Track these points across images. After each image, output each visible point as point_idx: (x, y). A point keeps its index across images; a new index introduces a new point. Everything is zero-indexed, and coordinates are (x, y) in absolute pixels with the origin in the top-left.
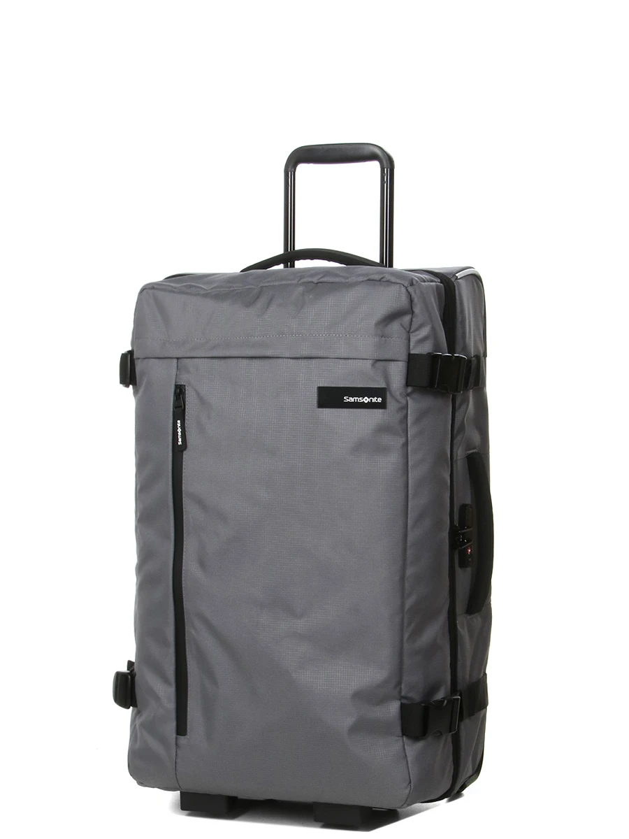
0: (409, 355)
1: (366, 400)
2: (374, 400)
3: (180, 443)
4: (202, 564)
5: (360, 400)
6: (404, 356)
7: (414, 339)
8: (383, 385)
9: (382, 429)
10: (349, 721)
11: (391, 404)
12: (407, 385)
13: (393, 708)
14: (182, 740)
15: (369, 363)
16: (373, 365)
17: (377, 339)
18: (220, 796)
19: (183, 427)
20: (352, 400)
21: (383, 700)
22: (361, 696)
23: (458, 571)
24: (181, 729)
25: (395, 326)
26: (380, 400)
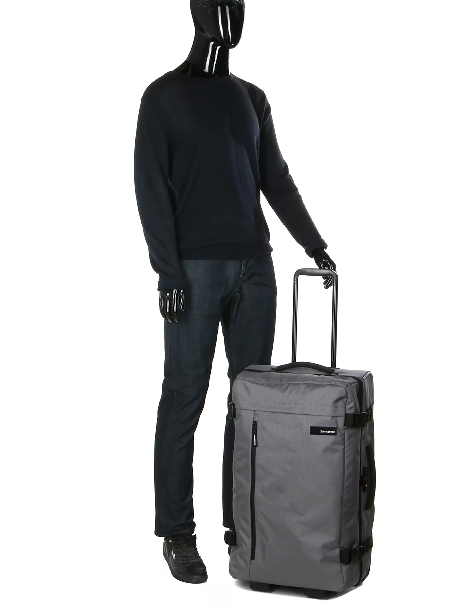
0: (346, 414)
1: (329, 432)
2: (332, 432)
3: (255, 444)
4: (263, 492)
5: (327, 432)
6: (343, 414)
7: (347, 407)
8: (336, 426)
9: (335, 443)
10: (321, 557)
11: (339, 434)
12: (345, 425)
13: (338, 551)
14: (252, 561)
15: (330, 418)
16: (332, 418)
17: (334, 408)
18: (266, 584)
19: (256, 438)
20: (323, 432)
21: (334, 549)
22: (325, 547)
23: (362, 494)
24: (253, 557)
25: (340, 403)
26: (334, 432)
